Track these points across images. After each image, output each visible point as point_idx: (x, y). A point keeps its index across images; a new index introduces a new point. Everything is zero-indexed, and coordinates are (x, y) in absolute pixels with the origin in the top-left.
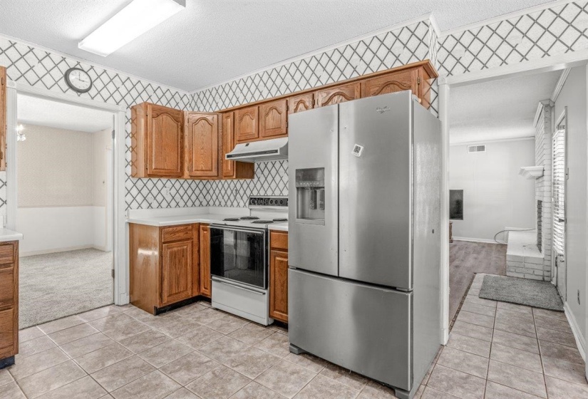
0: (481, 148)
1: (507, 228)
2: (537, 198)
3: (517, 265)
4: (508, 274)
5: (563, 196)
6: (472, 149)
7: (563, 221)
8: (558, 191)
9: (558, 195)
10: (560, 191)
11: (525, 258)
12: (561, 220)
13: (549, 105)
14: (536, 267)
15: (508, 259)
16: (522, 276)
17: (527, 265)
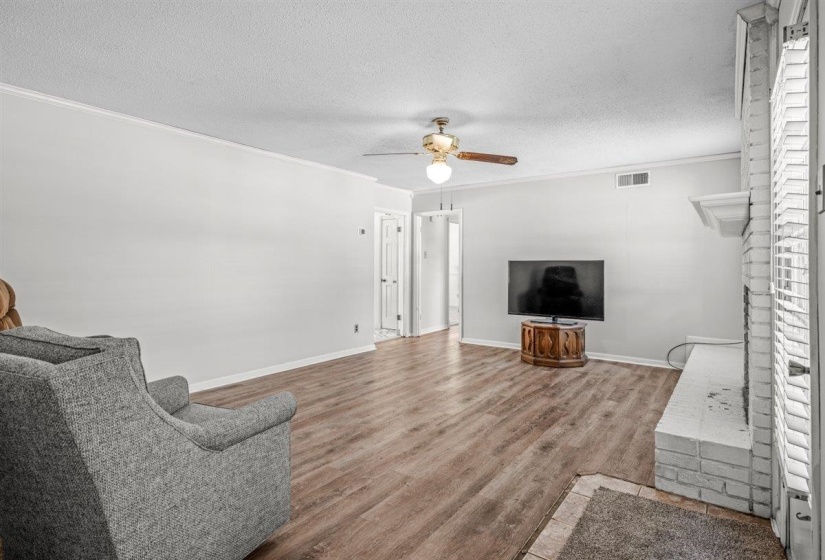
0: (641, 178)
1: (691, 338)
2: (744, 281)
3: (682, 464)
4: (658, 485)
5: (806, 278)
6: (623, 181)
7: (804, 371)
8: (788, 262)
9: (788, 274)
10: (796, 261)
11: (702, 444)
12: (796, 369)
13: (762, 21)
14: (727, 471)
15: (659, 443)
16: (694, 495)
17: (709, 466)
